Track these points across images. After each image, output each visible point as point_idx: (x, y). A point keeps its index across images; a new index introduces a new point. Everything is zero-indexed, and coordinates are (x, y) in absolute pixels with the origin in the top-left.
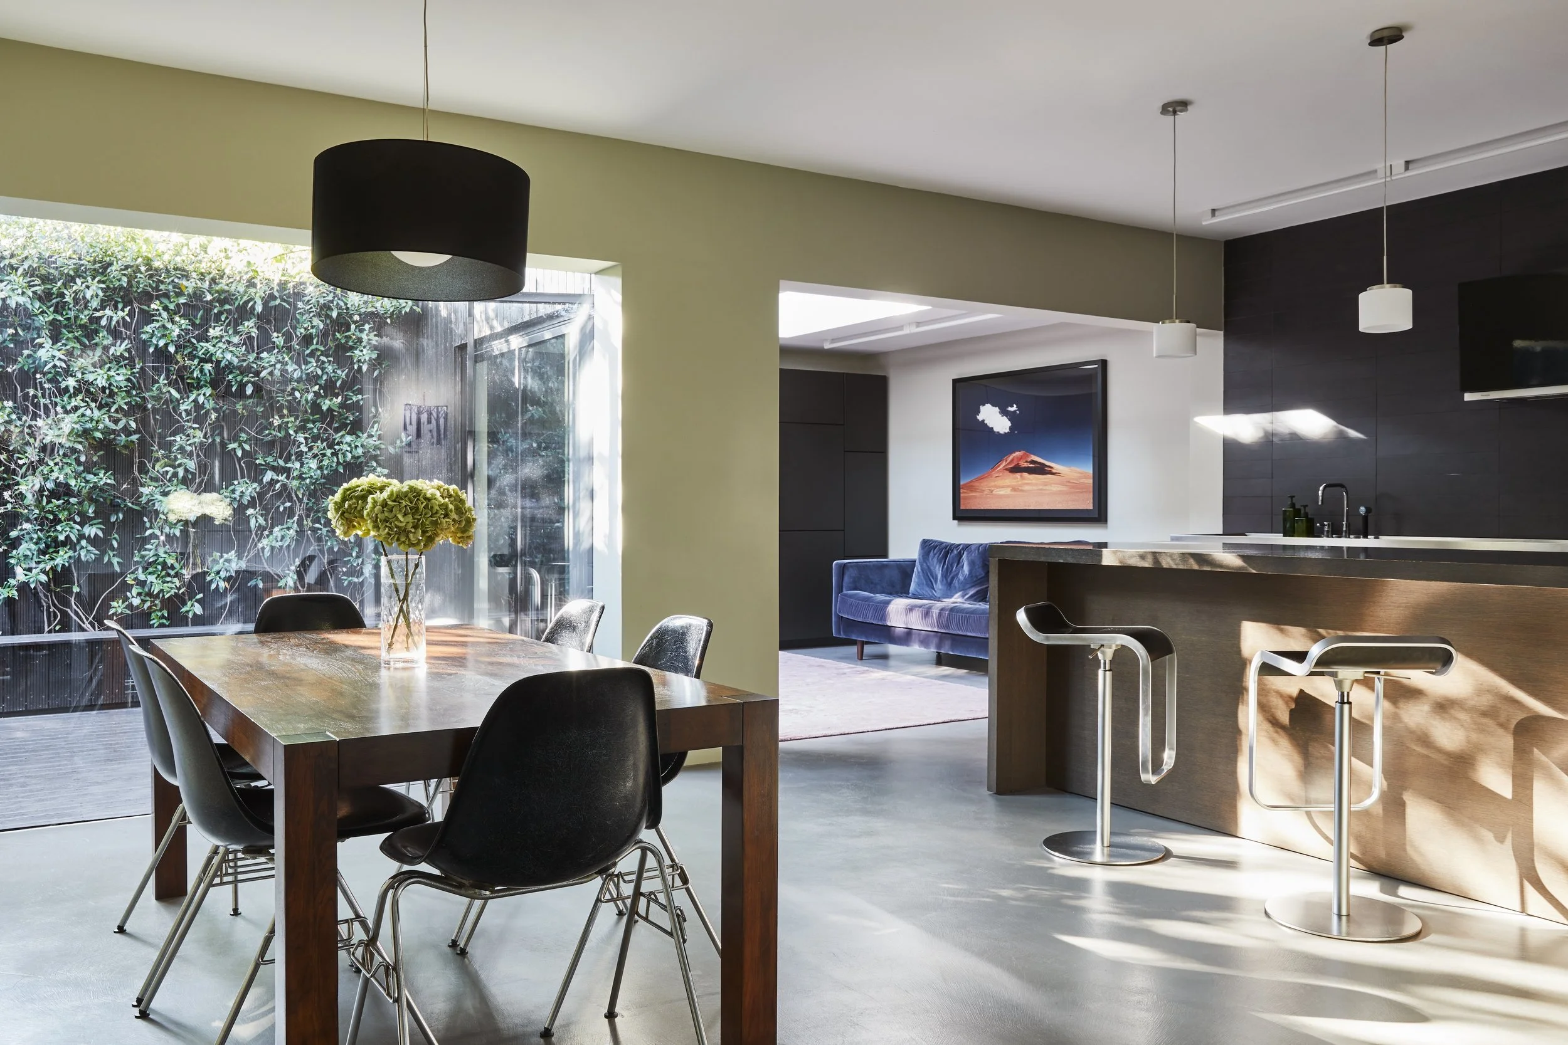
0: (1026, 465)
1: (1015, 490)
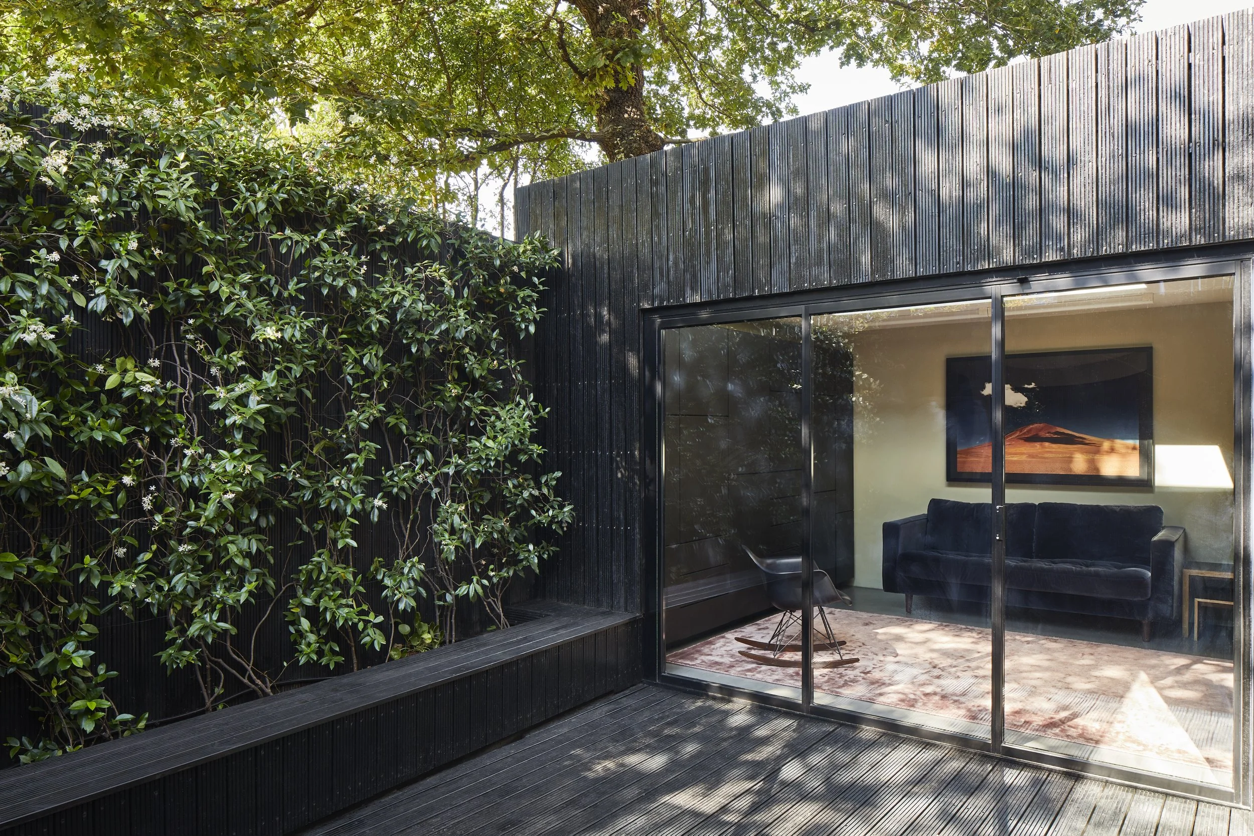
0: (1048, 435)
1: (1033, 457)
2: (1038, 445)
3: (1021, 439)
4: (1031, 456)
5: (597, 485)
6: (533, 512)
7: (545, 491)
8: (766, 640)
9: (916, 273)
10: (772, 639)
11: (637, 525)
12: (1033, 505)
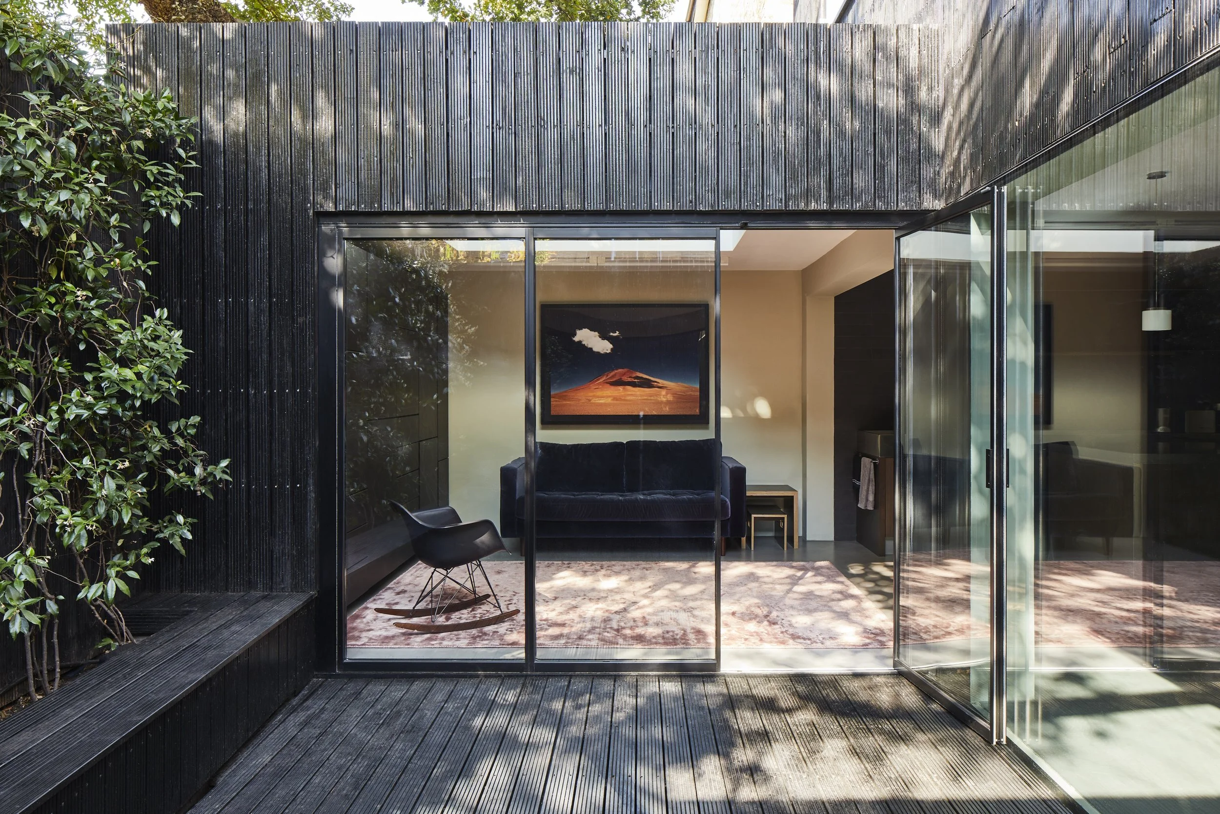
0: (629, 380)
1: (617, 400)
2: (621, 388)
3: (607, 383)
4: (615, 399)
5: (248, 432)
6: (170, 472)
7: (180, 442)
8: (410, 607)
9: (651, 206)
10: (418, 603)
11: (311, 481)
12: (622, 444)
